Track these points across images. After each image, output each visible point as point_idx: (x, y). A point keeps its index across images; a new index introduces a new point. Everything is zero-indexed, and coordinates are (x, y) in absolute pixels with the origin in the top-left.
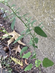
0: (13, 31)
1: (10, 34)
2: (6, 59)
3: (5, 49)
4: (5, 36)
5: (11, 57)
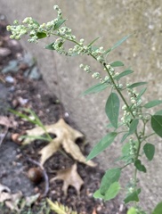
1: (50, 129)
2: (33, 205)
3: (31, 173)
4: (35, 133)
5: (49, 201)
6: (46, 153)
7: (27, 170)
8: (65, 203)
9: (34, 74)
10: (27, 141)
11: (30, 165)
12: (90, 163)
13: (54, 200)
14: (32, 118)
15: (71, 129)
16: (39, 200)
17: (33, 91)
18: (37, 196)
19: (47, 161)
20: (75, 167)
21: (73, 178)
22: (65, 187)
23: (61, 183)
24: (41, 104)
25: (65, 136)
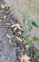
0: (17, 23)
1: (16, 25)
2: (13, 38)
3: (13, 32)
5: (16, 37)
6: (15, 29)
7: (12, 32)
8: (19, 37)
9: (13, 16)
10: (12, 27)
11: (13, 31)
12: (23, 30)
13: (17, 37)
14: (13, 23)
15: (19, 25)
16: (14, 37)
17: (13, 19)
18: (14, 36)
19: (16, 30)
20: (20, 31)
21: (20, 33)
22: (19, 34)
23: (18, 34)
24: (14, 21)
25: (18, 26)
